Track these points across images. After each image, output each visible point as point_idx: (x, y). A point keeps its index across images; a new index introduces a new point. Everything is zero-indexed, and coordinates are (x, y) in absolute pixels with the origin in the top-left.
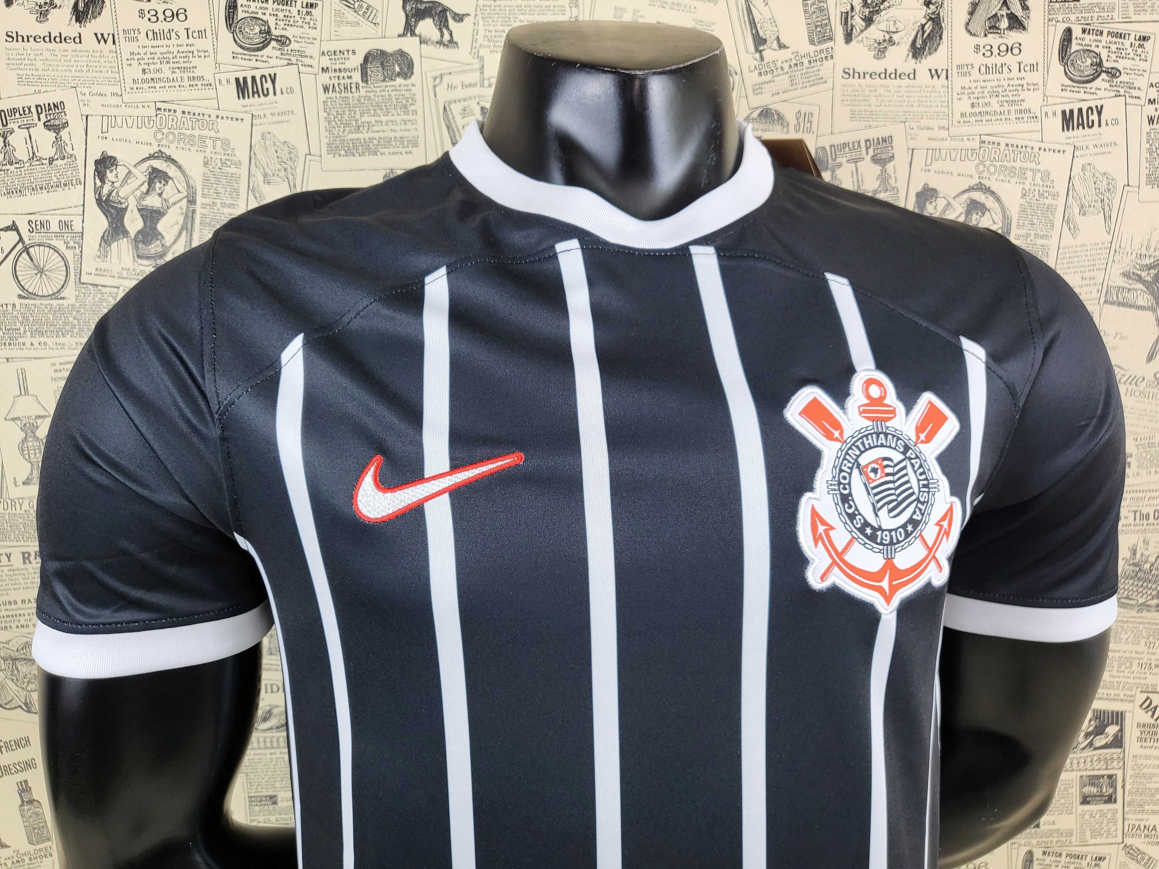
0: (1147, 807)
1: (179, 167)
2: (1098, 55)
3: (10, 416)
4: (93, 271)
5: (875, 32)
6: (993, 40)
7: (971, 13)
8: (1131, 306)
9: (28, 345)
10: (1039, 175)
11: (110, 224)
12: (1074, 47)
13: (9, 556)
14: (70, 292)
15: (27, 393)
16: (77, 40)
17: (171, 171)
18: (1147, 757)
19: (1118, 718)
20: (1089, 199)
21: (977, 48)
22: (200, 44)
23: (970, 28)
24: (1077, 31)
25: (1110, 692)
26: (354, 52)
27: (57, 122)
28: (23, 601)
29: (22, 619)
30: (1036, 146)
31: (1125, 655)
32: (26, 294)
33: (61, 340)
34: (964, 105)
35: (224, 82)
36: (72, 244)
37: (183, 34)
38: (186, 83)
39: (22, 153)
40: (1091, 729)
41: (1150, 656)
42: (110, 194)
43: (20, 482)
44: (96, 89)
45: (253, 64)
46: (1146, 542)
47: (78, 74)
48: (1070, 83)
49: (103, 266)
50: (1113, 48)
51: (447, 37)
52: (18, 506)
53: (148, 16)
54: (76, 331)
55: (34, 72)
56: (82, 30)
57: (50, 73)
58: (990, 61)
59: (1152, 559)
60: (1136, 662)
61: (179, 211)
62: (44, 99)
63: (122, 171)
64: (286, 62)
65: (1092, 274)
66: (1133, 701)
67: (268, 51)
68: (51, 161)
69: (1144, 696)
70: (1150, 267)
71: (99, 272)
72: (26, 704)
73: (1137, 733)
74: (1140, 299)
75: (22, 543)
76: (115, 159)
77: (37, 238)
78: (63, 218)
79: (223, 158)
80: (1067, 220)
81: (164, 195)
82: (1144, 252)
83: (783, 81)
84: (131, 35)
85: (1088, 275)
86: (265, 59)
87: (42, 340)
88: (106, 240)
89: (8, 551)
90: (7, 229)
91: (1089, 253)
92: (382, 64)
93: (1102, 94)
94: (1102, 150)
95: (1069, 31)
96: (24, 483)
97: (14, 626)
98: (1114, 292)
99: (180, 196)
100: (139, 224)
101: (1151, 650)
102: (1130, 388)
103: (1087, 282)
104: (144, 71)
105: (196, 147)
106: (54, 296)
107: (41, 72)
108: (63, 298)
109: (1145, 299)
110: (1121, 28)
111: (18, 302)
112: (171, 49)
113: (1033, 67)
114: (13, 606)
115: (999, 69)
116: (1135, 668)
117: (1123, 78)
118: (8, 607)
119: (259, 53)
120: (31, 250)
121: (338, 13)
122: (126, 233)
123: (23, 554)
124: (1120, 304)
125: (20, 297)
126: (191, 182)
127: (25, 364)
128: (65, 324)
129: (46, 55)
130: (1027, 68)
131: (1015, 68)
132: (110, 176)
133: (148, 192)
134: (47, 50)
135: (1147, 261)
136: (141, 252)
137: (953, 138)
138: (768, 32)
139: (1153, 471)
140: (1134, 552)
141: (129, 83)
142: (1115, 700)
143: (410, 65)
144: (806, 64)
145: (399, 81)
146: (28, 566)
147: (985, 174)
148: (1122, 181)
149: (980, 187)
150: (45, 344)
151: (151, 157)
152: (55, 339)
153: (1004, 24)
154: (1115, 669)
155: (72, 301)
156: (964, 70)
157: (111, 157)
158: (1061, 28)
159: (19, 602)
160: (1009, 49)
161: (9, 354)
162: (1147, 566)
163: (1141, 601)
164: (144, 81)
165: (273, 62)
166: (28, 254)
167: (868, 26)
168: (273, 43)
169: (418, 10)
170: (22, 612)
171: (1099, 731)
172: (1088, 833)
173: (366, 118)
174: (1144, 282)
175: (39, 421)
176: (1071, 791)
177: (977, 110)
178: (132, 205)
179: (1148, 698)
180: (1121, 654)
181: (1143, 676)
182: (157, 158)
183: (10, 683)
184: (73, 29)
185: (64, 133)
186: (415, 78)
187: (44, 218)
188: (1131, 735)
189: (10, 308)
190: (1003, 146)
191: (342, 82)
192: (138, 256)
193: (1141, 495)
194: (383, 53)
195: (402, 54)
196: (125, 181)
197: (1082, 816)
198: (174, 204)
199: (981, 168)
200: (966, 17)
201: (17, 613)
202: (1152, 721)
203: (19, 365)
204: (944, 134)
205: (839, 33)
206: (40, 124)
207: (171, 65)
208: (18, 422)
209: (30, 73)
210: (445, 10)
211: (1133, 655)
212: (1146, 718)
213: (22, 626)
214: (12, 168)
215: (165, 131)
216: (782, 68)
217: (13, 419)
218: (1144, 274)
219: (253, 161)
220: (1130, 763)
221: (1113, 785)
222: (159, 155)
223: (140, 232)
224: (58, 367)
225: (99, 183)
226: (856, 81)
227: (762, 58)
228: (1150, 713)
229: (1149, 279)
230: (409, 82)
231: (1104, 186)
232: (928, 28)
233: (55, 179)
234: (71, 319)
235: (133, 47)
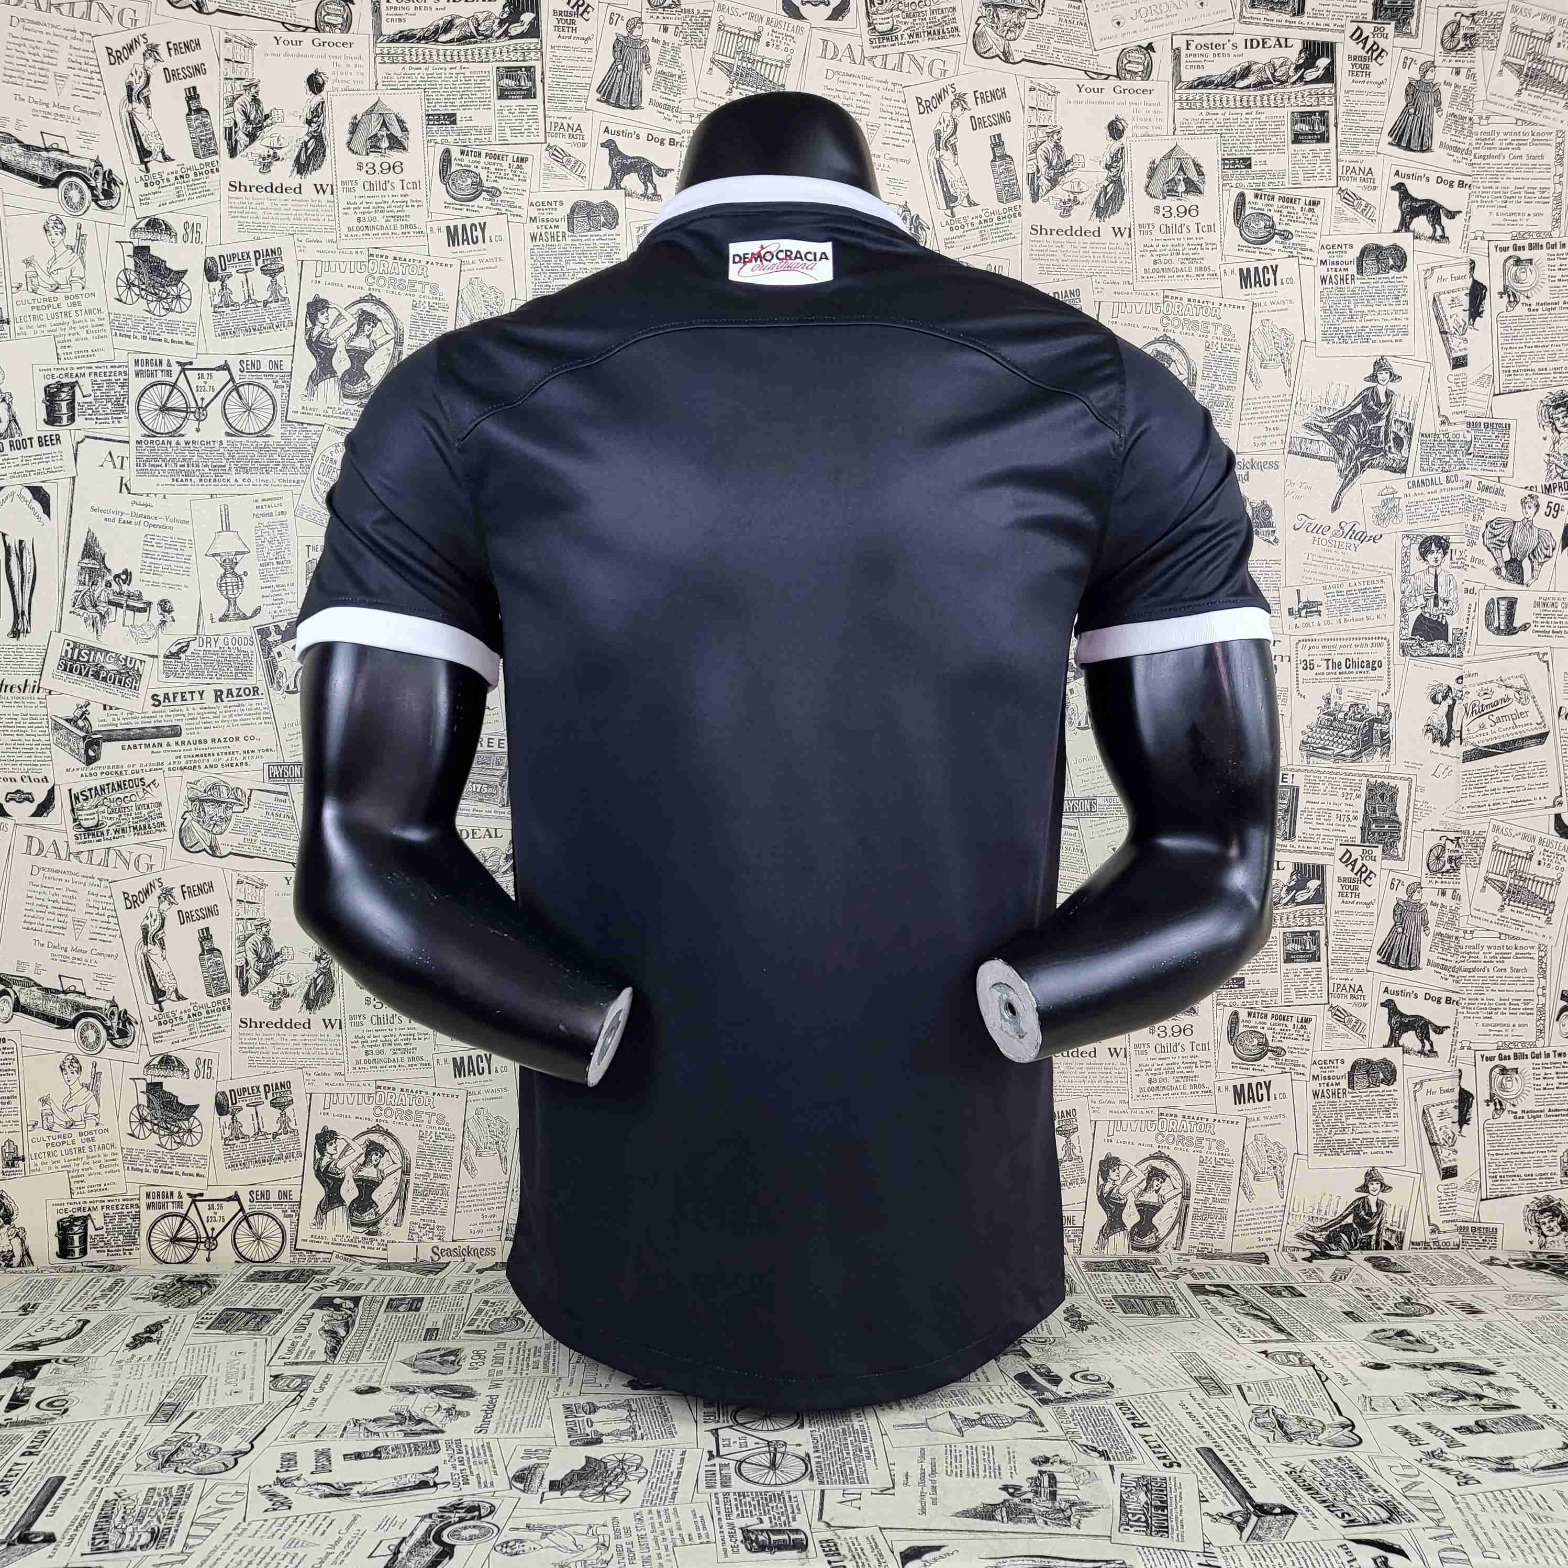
0: (1351, 966)
1: (389, 310)
2: (1271, 218)
3: (211, 552)
4: (300, 410)
5: (1060, 192)
6: (1171, 202)
7: (1150, 177)
8: (1314, 457)
9: (233, 482)
10: (1220, 329)
11: (318, 365)
12: (1248, 211)
13: (201, 694)
14: (276, 430)
15: (228, 530)
16: (298, 190)
17: (381, 314)
18: (1350, 913)
19: (1319, 871)
20: (1269, 353)
21: (1157, 209)
22: (414, 194)
23: (1150, 190)
24: (1250, 197)
25: (1310, 844)
26: (561, 204)
27: (273, 267)
28: (213, 740)
29: (211, 758)
30: (1217, 301)
31: (1323, 806)
32: (234, 432)
33: (265, 477)
34: (1148, 262)
35: (435, 230)
36: (280, 383)
37: (398, 185)
38: (399, 231)
39: (238, 296)
40: (1293, 883)
41: (1348, 808)
42: (319, 336)
43: (216, 619)
44: (312, 236)
45: (464, 213)
46: (1339, 691)
47: (296, 222)
48: (1247, 244)
49: (309, 405)
50: (1285, 212)
51: (651, 190)
52: (213, 642)
53: (365, 168)
54: (280, 468)
55: (256, 221)
56: (303, 181)
57: (270, 221)
58: (1170, 222)
59: (1345, 709)
60: (1334, 814)
61: (386, 352)
62: (262, 246)
63: (333, 314)
64: (495, 212)
65: (1275, 425)
66: (1332, 854)
67: (479, 201)
68: (266, 303)
69: (1344, 849)
70: (1330, 419)
71: (306, 411)
72: (211, 847)
73: (1338, 887)
74: (1322, 449)
75: (215, 681)
76: (326, 302)
77: (248, 378)
78: (274, 358)
79: (431, 301)
80: (1248, 373)
81: (372, 337)
82: (1323, 405)
83: (974, 237)
84: (349, 186)
85: (1271, 425)
86: (475, 208)
87: (246, 476)
88: (314, 380)
89: (201, 688)
90: (219, 369)
91: (1272, 404)
92: (588, 214)
93: (1276, 254)
94: (1280, 307)
95: (1242, 195)
96: (220, 620)
97: (203, 765)
98: (1297, 442)
99: (388, 337)
100: (347, 364)
101: (1348, 802)
102: (1317, 536)
103: (1272, 432)
104: (359, 219)
105: (405, 292)
106: (260, 434)
107: (261, 221)
108: (268, 436)
109: (1326, 450)
110: (1293, 193)
111: (225, 439)
112: (386, 199)
113: (1210, 228)
114: (203, 746)
115: (1178, 229)
116: (1334, 820)
117: (1295, 240)
118: (198, 746)
119: (470, 203)
120: (241, 389)
121: (547, 167)
122: (333, 373)
123: (216, 691)
124: (1303, 455)
125: (228, 434)
126: (399, 325)
127: (228, 500)
128: (270, 461)
129: (267, 203)
130: (1205, 229)
131: (1193, 228)
132: (321, 318)
133: (356, 334)
134: (268, 199)
135: (1327, 413)
136: (347, 392)
137: (1138, 293)
138: (958, 191)
139: (1342, 619)
140: (1328, 701)
141: (344, 230)
142: (1315, 853)
143: (616, 216)
144: (996, 221)
145: (604, 231)
146: (220, 704)
147: (1170, 327)
148: (1299, 337)
149: (1165, 340)
150: (249, 480)
151: (362, 300)
152: (259, 476)
153: (1181, 188)
154: (1314, 822)
155: (277, 438)
156: (1145, 228)
157: (323, 300)
158: (1235, 192)
159: (209, 741)
160: (1187, 211)
161: (213, 489)
162: (1341, 715)
163: (1337, 751)
164: (359, 229)
165: (483, 212)
166: (238, 392)
167: (1053, 187)
168: (484, 194)
169: (623, 165)
170: (211, 751)
171: (1300, 886)
172: (1293, 992)
173: (572, 265)
174: (1326, 435)
175: (239, 557)
176: (1275, 948)
177: (1159, 266)
178: (341, 345)
179: (1348, 851)
180: (1320, 806)
181: (1341, 828)
182: (366, 301)
183: (195, 824)
184: (295, 180)
185: (279, 278)
186: (620, 228)
187: (254, 358)
188: (1332, 888)
189: (217, 445)
190: (1185, 301)
191: (549, 231)
192: (344, 396)
193: (1333, 643)
194: (589, 204)
195: (607, 205)
196: (335, 323)
197: (1287, 974)
198: (382, 345)
199: (1165, 321)
200: (1146, 181)
201: (207, 752)
202: (1352, 875)
203: (221, 501)
204: (1129, 288)
205: (1026, 192)
206: (258, 269)
207: (386, 214)
208: (218, 558)
209: (250, 220)
210: (650, 165)
211: (1332, 807)
212: (1347, 872)
213: (211, 766)
214: (228, 310)
215: (376, 275)
216: (972, 224)
217: (214, 555)
218: (1324, 426)
219: (460, 305)
220: (1332, 920)
221: (1316, 943)
222: (370, 299)
223: (347, 372)
224: (260, 503)
225: (310, 325)
226: (1044, 238)
227: (953, 215)
228: (1350, 867)
229: (1329, 430)
230: (614, 231)
231: (1282, 341)
232: (1110, 189)
233: (268, 321)
234: (276, 456)
235: (350, 197)
